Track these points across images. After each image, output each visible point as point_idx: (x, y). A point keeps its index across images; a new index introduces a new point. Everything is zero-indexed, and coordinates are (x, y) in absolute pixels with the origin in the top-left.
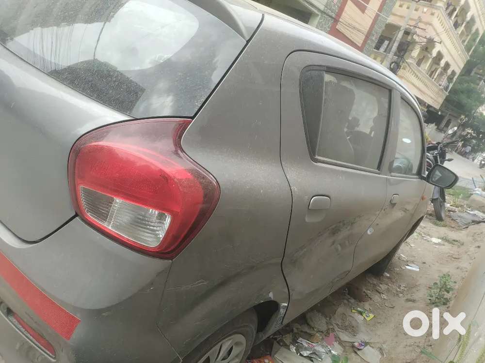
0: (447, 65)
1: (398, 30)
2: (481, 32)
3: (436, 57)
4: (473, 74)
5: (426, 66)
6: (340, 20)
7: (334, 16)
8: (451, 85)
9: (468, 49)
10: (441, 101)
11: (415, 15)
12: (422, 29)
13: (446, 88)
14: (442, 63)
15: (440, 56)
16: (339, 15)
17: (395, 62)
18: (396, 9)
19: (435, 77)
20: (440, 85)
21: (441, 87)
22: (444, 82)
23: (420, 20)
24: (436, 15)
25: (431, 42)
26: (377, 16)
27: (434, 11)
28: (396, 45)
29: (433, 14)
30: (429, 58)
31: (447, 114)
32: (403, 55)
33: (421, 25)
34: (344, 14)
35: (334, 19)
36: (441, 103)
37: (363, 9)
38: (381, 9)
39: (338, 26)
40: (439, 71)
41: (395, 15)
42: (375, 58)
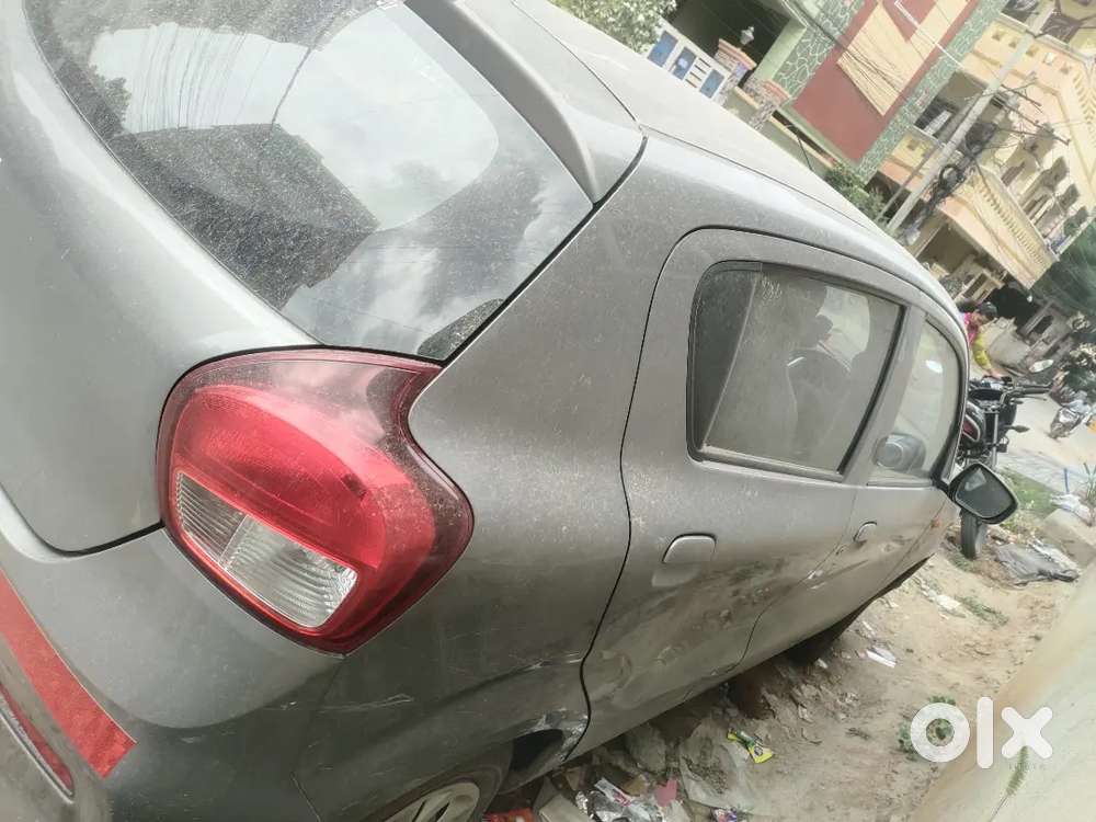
0: (1072, 194)
1: (978, 95)
3: (1051, 171)
5: (1023, 186)
6: (850, 47)
7: (837, 35)
8: (1070, 241)
10: (1039, 271)
11: (1026, 64)
12: (1032, 102)
13: (1055, 245)
14: (1062, 187)
15: (1060, 170)
16: (849, 35)
17: (956, 168)
18: (985, 43)
19: (1038, 215)
20: (1045, 237)
21: (1047, 241)
22: (1056, 230)
23: (1033, 80)
24: (1073, 74)
25: (1046, 136)
26: (934, 56)
27: (1071, 63)
28: (965, 127)
29: (1065, 71)
30: (1033, 170)
31: (1045, 302)
32: (976, 154)
33: (1033, 92)
34: (860, 35)
35: (836, 42)
36: (1039, 275)
37: (907, 31)
38: (947, 40)
39: (843, 61)
40: (1050, 203)
41: (977, 54)
42: (911, 147)
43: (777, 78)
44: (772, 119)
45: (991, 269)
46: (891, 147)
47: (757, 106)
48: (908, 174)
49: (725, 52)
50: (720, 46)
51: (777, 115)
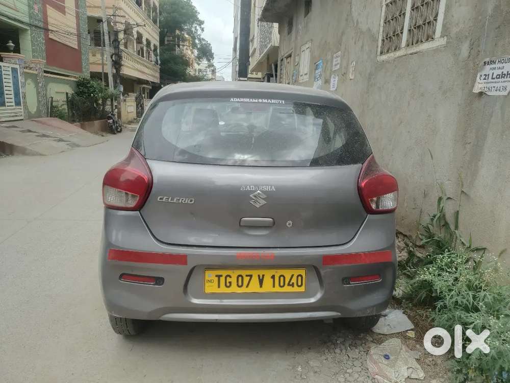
0: (148, 42)
1: (101, 22)
2: (157, 5)
3: (138, 37)
4: (166, 43)
5: (134, 48)
6: (49, 28)
7: (42, 26)
8: (158, 58)
9: (155, 22)
10: (158, 75)
13: (157, 62)
14: (144, 41)
15: (140, 36)
16: (46, 22)
19: (145, 55)
20: (151, 61)
21: (153, 63)
22: (153, 58)
25: (129, 26)
26: (77, 13)
30: (132, 40)
33: (118, 12)
34: (49, 20)
35: (44, 29)
36: (159, 76)
37: (62, 9)
38: (77, 6)
39: (51, 36)
40: (145, 49)
41: (90, 7)
42: (94, 55)
43: (34, 57)
44: (45, 74)
45: (145, 84)
46: (88, 59)
47: (35, 72)
48: (101, 66)
49: (7, 57)
50: (2, 56)
51: (45, 72)
